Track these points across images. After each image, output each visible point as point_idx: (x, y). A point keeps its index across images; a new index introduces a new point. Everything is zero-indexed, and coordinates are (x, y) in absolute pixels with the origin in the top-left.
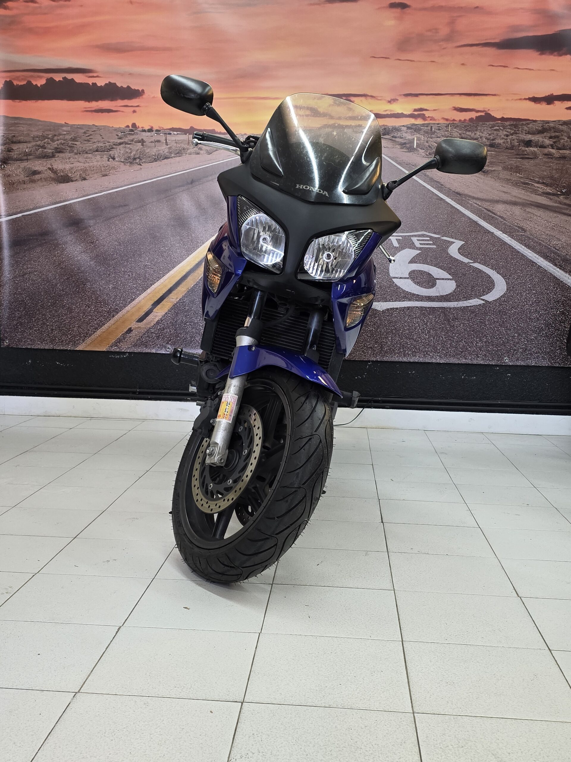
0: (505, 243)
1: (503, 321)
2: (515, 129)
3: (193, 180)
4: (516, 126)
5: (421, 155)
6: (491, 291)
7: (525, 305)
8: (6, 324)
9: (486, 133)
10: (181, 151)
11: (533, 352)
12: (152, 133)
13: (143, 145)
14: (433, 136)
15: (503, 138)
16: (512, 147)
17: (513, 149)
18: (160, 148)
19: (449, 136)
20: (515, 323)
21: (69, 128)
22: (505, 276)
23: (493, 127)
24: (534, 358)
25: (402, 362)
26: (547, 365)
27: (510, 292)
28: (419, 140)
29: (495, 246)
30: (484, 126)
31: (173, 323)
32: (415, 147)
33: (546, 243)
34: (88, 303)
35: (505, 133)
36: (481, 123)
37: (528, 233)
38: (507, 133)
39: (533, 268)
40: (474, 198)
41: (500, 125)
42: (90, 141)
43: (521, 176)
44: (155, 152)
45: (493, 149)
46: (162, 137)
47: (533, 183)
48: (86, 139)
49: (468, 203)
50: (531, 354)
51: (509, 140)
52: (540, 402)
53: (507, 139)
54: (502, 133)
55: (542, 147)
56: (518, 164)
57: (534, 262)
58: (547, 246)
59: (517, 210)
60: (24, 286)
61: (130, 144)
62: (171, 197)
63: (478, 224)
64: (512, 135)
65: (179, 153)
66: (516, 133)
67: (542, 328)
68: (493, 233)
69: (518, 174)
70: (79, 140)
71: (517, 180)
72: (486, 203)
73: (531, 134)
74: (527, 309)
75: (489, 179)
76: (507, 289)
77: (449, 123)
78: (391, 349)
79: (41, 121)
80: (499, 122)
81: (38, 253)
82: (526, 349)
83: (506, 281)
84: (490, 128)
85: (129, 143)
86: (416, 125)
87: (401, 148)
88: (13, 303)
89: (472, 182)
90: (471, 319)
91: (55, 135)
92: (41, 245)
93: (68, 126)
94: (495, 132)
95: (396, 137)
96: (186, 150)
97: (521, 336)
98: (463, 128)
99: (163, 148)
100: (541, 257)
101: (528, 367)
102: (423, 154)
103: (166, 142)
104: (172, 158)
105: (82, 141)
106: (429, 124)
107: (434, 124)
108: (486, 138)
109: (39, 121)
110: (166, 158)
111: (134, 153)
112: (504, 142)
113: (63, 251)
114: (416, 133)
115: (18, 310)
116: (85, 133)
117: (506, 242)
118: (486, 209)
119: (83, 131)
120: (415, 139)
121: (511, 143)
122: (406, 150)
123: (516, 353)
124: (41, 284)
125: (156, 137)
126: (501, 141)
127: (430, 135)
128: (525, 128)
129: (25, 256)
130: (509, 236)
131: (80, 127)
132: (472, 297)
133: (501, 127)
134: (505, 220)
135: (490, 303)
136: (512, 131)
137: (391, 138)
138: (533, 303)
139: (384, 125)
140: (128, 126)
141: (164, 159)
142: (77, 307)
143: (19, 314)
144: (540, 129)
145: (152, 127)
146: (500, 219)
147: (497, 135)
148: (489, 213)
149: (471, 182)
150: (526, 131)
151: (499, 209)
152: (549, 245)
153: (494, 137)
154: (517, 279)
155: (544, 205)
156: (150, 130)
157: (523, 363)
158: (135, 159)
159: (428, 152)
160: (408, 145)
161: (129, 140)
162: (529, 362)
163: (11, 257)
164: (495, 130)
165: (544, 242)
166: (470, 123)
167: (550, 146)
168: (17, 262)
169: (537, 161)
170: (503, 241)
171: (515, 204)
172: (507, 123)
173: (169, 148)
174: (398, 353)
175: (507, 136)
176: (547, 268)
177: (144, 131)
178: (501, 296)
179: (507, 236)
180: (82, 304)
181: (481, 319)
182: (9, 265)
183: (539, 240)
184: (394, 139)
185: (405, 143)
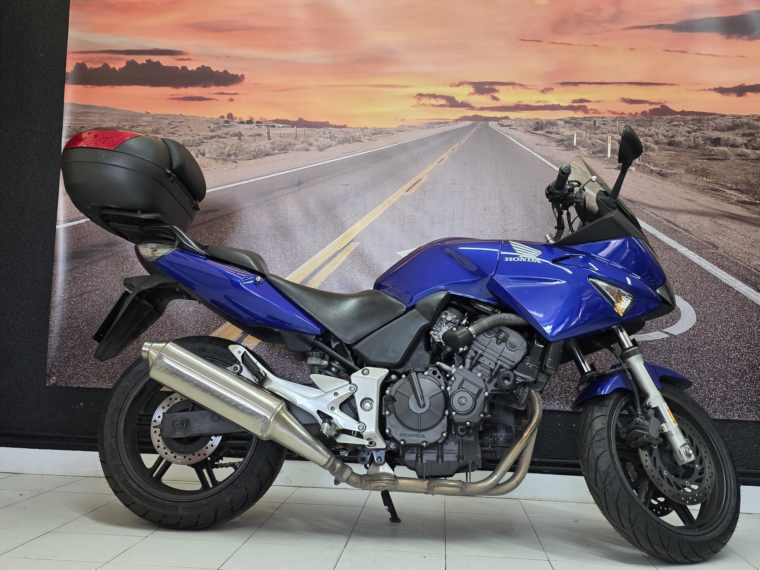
0: (693, 263)
1: (694, 361)
2: (698, 125)
3: (300, 181)
4: (699, 121)
5: (582, 154)
6: (676, 322)
7: (721, 341)
8: (55, 355)
9: (663, 129)
10: (286, 146)
11: (735, 402)
12: (252, 125)
13: (240, 139)
14: (597, 131)
15: (684, 136)
16: (696, 146)
17: (697, 149)
18: (261, 143)
19: (616, 132)
20: (710, 364)
21: (151, 118)
22: (693, 304)
23: (672, 122)
24: (737, 410)
25: (563, 411)
26: (754, 419)
27: (701, 324)
28: (580, 137)
29: (679, 265)
30: (659, 120)
31: (267, 356)
32: (575, 145)
33: (745, 263)
34: (160, 331)
35: (687, 129)
36: (657, 117)
37: (720, 251)
38: (689, 129)
39: (730, 294)
40: (650, 206)
41: (680, 119)
42: (175, 134)
43: (708, 180)
44: (255, 147)
45: (672, 148)
46: (264, 131)
47: (724, 190)
48: (171, 132)
49: (643, 212)
50: (732, 405)
51: (691, 138)
52: (748, 468)
53: (689, 137)
54: (683, 129)
55: (734, 146)
56: (705, 166)
57: (731, 287)
58: (746, 267)
59: (705, 222)
60: (82, 308)
61: (224, 138)
62: (272, 201)
63: (657, 238)
64: (695, 131)
65: (284, 149)
66: (701, 130)
67: (745, 371)
68: (675, 250)
69: (705, 179)
70: (162, 133)
71: (704, 186)
72: (665, 213)
73: (718, 131)
74: (724, 346)
75: (669, 183)
76: (697, 320)
77: (617, 117)
78: (549, 393)
79: (117, 110)
80: (679, 116)
81: (102, 267)
82: (725, 398)
83: (695, 310)
84: (668, 123)
85: (223, 136)
86: (576, 118)
87: (558, 146)
88: (65, 329)
89: (648, 187)
90: (653, 357)
91: (133, 127)
92: (106, 258)
93: (150, 116)
94: (674, 128)
95: (551, 133)
96: (293, 146)
97: (719, 381)
98: (634, 122)
99: (264, 143)
100: (739, 280)
101: (729, 421)
102: (585, 153)
103: (269, 136)
104: (275, 155)
105: (165, 134)
106: (592, 117)
107: (598, 117)
108: (663, 135)
109: (114, 110)
110: (268, 155)
111: (228, 148)
112: (686, 140)
113: (133, 266)
114: (575, 128)
115: (72, 339)
116: (169, 124)
117: (694, 261)
118: (666, 220)
119: (168, 122)
120: (575, 134)
121: (694, 141)
122: (563, 149)
123: (713, 402)
124: (103, 306)
125: (256, 130)
126: (682, 139)
127: (593, 131)
128: (712, 123)
129: (85, 271)
130: (697, 253)
131: (164, 117)
132: (652, 329)
133: (681, 122)
134: (691, 234)
135: (675, 337)
136: (696, 128)
137: (545, 134)
138: (731, 338)
139: (536, 119)
140: (222, 117)
141: (265, 156)
142: (146, 335)
143: (72, 343)
144: (730, 125)
145: (252, 119)
146: (684, 232)
147: (677, 131)
148: (670, 224)
149: (646, 188)
150: (712, 127)
151: (683, 220)
152: (749, 266)
153: (672, 133)
154: (709, 307)
155: (740, 216)
156: (250, 122)
157: (721, 417)
158: (230, 155)
159: (592, 151)
160: (566, 143)
161: (223, 133)
162: (730, 415)
163: (68, 272)
164: (674, 125)
165: (742, 262)
166: (643, 118)
167: (743, 146)
168: (74, 278)
169: (728, 163)
170: (690, 259)
171: (702, 214)
172: (689, 118)
173: (272, 143)
174: (559, 400)
175: (689, 132)
176: (748, 294)
177: (242, 122)
178: (690, 329)
179: (694, 253)
180: (154, 330)
181: (665, 358)
182: (65, 281)
183: (736, 259)
184: (548, 135)
185: (562, 140)
